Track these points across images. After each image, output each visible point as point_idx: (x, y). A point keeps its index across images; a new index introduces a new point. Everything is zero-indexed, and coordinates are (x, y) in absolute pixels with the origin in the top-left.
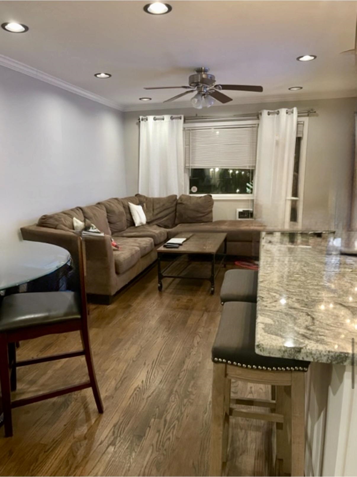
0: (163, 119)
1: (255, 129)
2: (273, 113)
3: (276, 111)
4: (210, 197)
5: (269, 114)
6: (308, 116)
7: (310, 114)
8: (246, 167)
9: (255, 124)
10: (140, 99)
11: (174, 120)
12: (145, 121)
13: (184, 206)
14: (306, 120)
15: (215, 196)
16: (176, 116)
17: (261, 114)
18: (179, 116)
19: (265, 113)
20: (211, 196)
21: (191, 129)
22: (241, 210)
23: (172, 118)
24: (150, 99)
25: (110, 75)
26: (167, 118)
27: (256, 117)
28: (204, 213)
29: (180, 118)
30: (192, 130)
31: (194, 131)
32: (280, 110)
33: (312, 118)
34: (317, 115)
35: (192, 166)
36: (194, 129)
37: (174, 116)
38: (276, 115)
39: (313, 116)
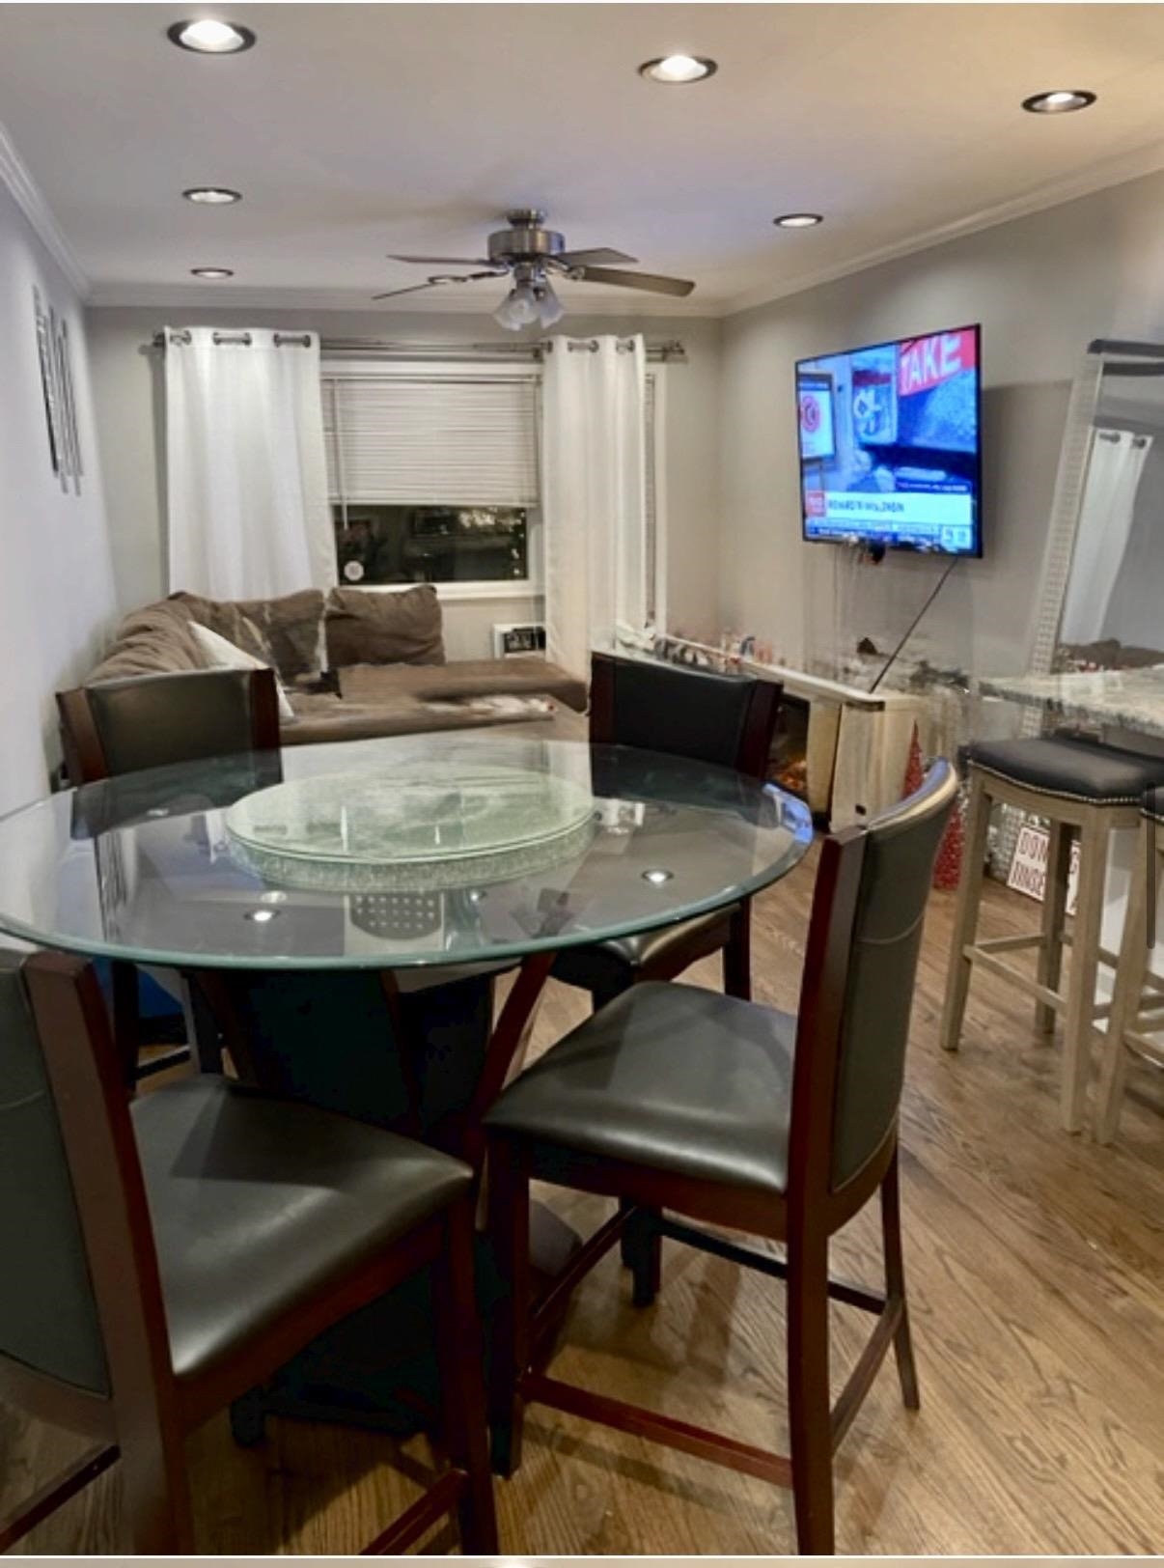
0: (247, 342)
1: (529, 388)
2: (581, 347)
3: (588, 341)
4: (430, 591)
5: (571, 348)
6: (663, 359)
7: (671, 356)
8: (511, 500)
9: (530, 376)
10: (195, 272)
11: (284, 348)
12: (179, 344)
13: (356, 624)
14: (661, 370)
15: (445, 590)
16: (289, 334)
17: (550, 347)
18: (300, 334)
19: (562, 343)
20: (434, 590)
21: (336, 378)
22: (507, 628)
23: (277, 341)
24: (230, 273)
25: (237, 196)
26: (261, 337)
27: (530, 356)
28: (423, 642)
29: (307, 342)
30: (340, 380)
31: (347, 386)
32: (600, 339)
33: (677, 367)
34: (685, 361)
35: (348, 499)
36: (347, 379)
37: (282, 334)
38: (588, 354)
39: (676, 361)
